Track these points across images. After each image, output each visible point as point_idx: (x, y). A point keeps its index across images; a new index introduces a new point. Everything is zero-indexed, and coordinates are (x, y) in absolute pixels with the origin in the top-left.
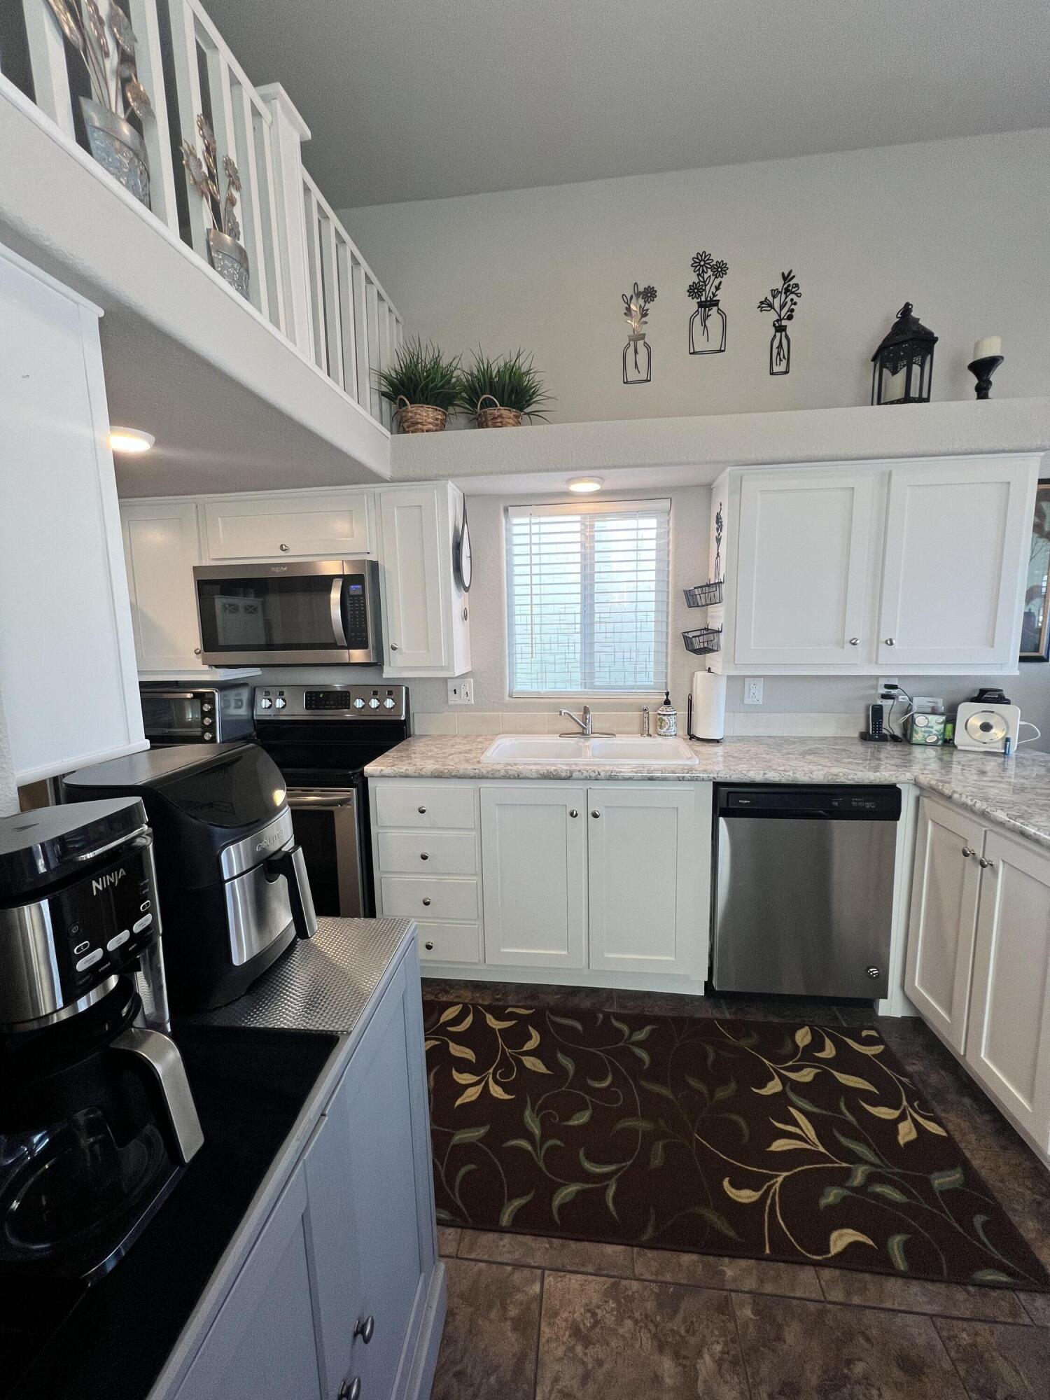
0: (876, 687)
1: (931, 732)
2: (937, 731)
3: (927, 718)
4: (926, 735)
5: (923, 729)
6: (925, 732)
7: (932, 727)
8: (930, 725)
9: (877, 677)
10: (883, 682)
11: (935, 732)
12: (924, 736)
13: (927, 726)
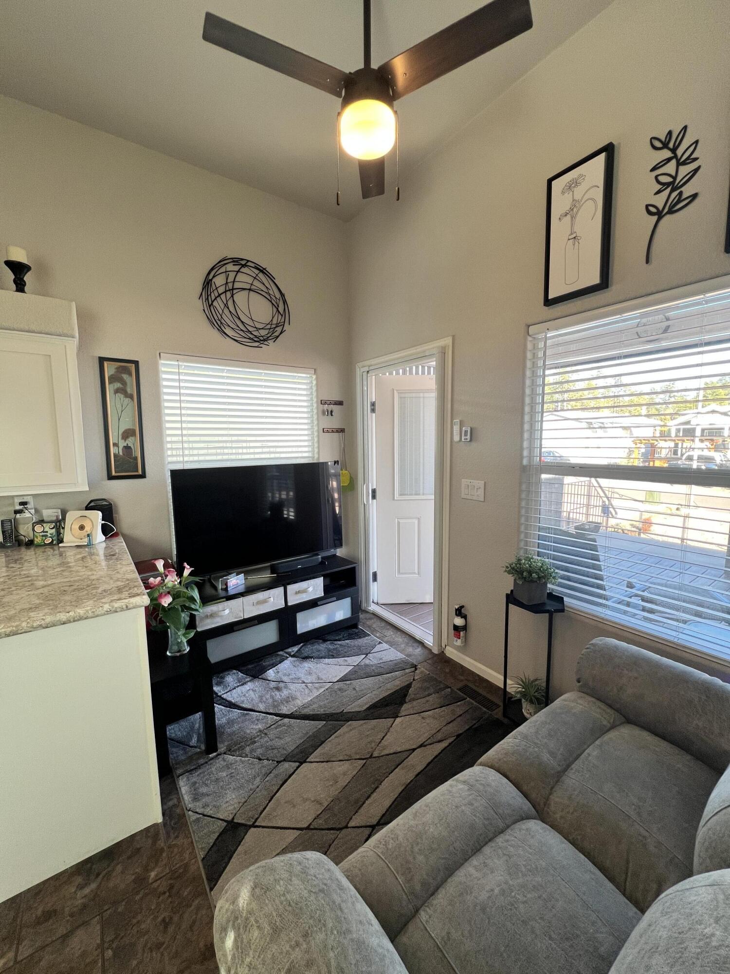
0: (13, 504)
1: (47, 536)
2: (50, 534)
3: (42, 526)
4: (44, 538)
5: (41, 534)
6: (43, 536)
7: (47, 532)
8: (45, 530)
9: (13, 497)
10: (18, 501)
11: (49, 535)
12: (42, 539)
13: (43, 532)
